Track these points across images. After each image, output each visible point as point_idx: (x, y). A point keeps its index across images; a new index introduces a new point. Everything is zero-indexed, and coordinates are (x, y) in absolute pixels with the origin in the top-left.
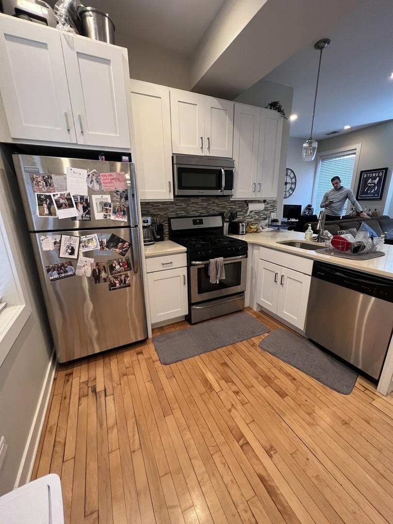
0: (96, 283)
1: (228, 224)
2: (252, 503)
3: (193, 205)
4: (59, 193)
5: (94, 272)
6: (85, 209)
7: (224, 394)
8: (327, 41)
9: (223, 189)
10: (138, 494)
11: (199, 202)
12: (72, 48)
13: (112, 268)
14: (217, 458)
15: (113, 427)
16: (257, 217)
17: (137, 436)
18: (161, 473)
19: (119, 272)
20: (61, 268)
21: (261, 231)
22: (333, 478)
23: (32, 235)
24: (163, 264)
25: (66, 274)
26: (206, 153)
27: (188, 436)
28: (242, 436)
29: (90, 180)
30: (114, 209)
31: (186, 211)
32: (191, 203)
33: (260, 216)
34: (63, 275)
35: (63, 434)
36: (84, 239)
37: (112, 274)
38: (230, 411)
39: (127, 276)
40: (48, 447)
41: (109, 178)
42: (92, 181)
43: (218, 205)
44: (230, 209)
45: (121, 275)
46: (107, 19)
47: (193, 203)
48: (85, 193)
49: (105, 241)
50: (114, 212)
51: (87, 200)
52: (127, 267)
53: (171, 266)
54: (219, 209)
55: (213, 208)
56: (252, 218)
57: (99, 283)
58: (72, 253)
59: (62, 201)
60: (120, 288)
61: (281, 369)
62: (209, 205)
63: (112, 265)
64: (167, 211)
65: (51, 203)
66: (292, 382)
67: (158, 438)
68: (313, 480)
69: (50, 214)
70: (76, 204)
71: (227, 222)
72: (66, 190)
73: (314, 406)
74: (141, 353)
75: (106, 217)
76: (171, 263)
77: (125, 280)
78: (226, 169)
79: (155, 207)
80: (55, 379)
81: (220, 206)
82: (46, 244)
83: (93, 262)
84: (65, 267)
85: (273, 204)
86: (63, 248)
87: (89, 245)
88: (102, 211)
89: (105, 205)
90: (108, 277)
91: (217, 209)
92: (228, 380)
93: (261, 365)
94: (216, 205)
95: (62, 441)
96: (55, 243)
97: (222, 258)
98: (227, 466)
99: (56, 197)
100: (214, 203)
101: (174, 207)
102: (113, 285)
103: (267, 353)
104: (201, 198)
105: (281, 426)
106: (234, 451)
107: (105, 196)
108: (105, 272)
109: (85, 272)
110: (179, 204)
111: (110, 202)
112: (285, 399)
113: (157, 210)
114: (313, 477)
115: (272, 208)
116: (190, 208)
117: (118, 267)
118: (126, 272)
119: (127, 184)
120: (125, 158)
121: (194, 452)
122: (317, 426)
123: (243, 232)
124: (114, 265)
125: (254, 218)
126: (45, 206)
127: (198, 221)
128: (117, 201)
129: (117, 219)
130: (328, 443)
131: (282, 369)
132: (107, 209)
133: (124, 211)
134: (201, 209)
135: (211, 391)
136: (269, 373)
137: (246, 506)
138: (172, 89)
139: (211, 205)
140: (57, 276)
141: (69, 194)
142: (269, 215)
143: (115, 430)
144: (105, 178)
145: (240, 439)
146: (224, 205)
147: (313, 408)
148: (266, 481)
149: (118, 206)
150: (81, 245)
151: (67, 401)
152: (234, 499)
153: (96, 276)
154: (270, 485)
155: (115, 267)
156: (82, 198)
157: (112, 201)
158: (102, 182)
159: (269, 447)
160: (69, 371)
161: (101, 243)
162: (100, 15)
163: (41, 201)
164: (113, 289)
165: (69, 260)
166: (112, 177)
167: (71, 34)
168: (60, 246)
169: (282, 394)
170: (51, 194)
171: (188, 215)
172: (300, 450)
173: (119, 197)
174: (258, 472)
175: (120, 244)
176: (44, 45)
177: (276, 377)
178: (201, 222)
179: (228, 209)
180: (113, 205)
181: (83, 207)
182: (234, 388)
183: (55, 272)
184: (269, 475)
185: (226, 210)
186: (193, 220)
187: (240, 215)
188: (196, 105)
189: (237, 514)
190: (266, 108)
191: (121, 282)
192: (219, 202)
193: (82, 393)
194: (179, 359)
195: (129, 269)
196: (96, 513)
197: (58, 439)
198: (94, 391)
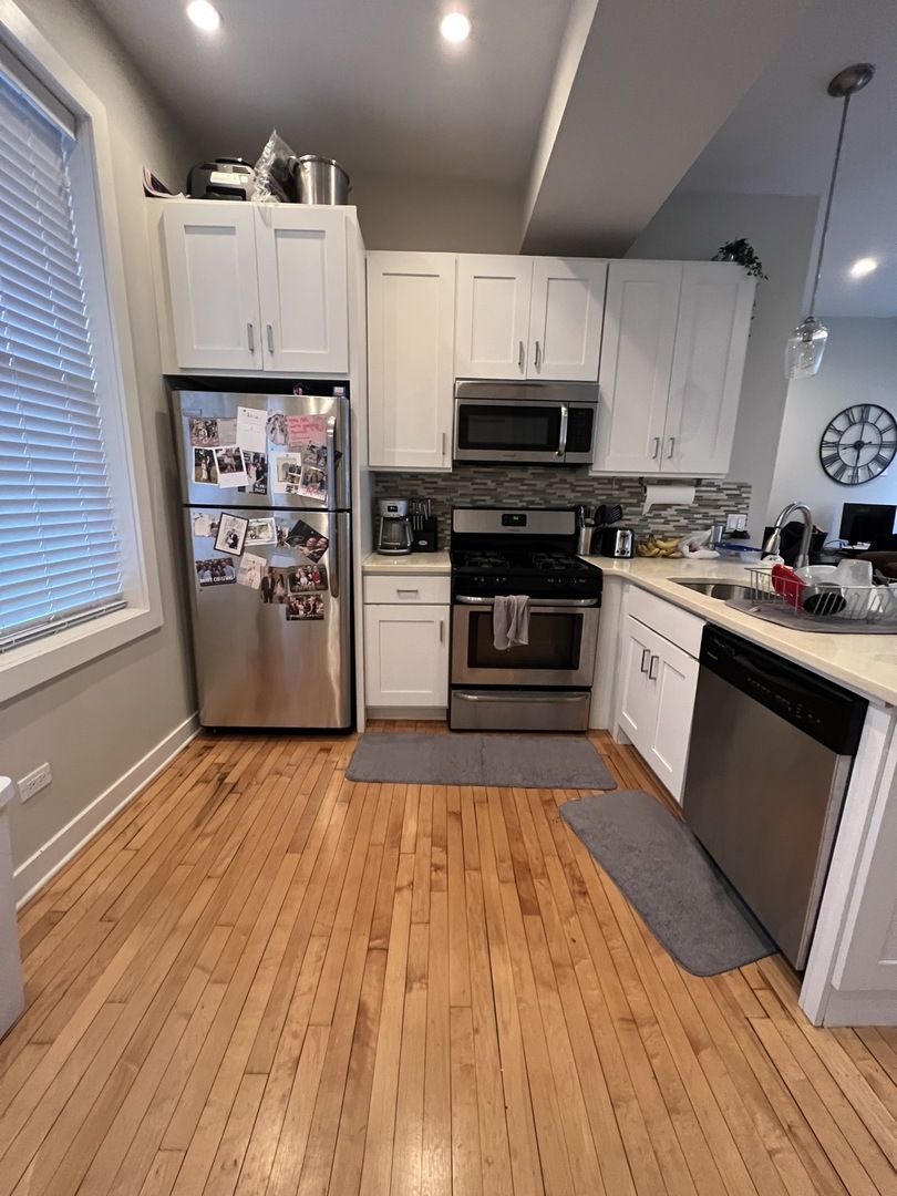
0: (266, 602)
1: (591, 530)
2: (315, 1033)
3: (513, 484)
4: (224, 448)
5: (264, 581)
6: (259, 474)
7: (412, 861)
8: (865, 71)
9: (562, 449)
10: (173, 930)
11: (528, 480)
12: (267, 225)
13: (294, 580)
14: (315, 946)
15: (208, 835)
16: (684, 522)
17: (228, 860)
18: (222, 920)
19: (306, 590)
20: (216, 567)
21: (683, 557)
22: (500, 1089)
23: (185, 509)
24: (398, 591)
25: (223, 579)
26: (532, 374)
27: (299, 892)
28: (386, 935)
29: (271, 427)
30: (306, 477)
31: (496, 498)
32: (507, 479)
33: (693, 521)
34: (218, 579)
35: (148, 815)
36: (254, 524)
37: (292, 591)
38: (399, 889)
39: (318, 600)
40: (121, 825)
41: (302, 423)
42: (274, 429)
43: (573, 488)
44: (605, 497)
45: (308, 597)
46: (333, 168)
47: (512, 480)
48: (261, 450)
49: (286, 531)
50: (305, 483)
51: (263, 459)
52: (321, 584)
53: (415, 598)
54: (576, 497)
55: (559, 493)
56: (667, 522)
57: (271, 602)
58: (234, 545)
59: (227, 460)
60: (306, 618)
61: (569, 867)
62: (550, 485)
63: (294, 575)
64: (453, 495)
65: (212, 463)
66: (573, 897)
67: (255, 876)
68: (456, 1067)
69: (210, 479)
70: (247, 465)
71: (588, 525)
72: (235, 443)
73: (584, 958)
74: (328, 750)
75: (289, 491)
76: (416, 591)
77: (314, 605)
78: (572, 405)
79: (427, 485)
80: (187, 747)
81: (577, 489)
82: (200, 524)
83: (264, 565)
84: (223, 567)
85: (738, 492)
86: (222, 535)
87: (261, 536)
88: (285, 480)
89: (291, 470)
90: (286, 595)
91: (570, 495)
92: (439, 842)
93: (531, 842)
94: (568, 486)
95: (140, 825)
96: (212, 526)
97: (524, 598)
98: (321, 963)
99: (220, 454)
100: (563, 481)
101: (467, 487)
102: (292, 611)
103: (567, 826)
104: (531, 470)
105: (475, 956)
106: (351, 950)
107: (292, 455)
108: (283, 585)
109: (251, 580)
110: (479, 481)
111: (299, 464)
112: (528, 918)
113: (432, 491)
114: (460, 1062)
115: (733, 503)
116: (502, 490)
117: (304, 580)
118: (318, 592)
119: (328, 434)
120: (339, 390)
121: (289, 919)
122: (555, 993)
123: (623, 552)
124: (298, 576)
125: (672, 524)
126: (204, 466)
127: (515, 518)
128: (311, 464)
129: (308, 495)
130: (550, 1032)
131: (574, 865)
132: (293, 477)
133: (322, 482)
134: (530, 493)
135: (392, 847)
136: (535, 861)
137: (301, 1030)
138: (462, 257)
139: (555, 486)
140: (209, 579)
141: (238, 450)
142: (724, 519)
143: (208, 841)
144: (295, 423)
145: (377, 938)
146: (591, 489)
147: (575, 960)
148: (366, 1016)
149: (312, 473)
150: (249, 533)
151: (181, 779)
152: (292, 1011)
153: (267, 591)
154: (367, 1027)
155: (299, 580)
156: (256, 456)
157: (303, 462)
158: (289, 430)
159: (418, 974)
160: (211, 743)
161: (280, 533)
162: (322, 164)
163: (199, 458)
164: (293, 619)
165: (228, 556)
166: (306, 423)
167: (271, 205)
168: (218, 532)
169: (528, 907)
170: (213, 449)
171: (498, 505)
172: (476, 1010)
173: (315, 457)
174: (364, 998)
175: (311, 539)
176: (230, 230)
177: (545, 875)
178: (522, 521)
179: (600, 498)
180: (305, 469)
181: (257, 471)
182: (439, 858)
183: (208, 572)
184: (379, 1012)
185: (593, 501)
186: (504, 515)
187: (631, 514)
188: (514, 278)
189: (279, 1031)
190: (714, 259)
191: (307, 608)
192: (577, 480)
193: (204, 777)
194: (381, 778)
195: (322, 586)
196: (113, 924)
197: (136, 821)
198: (221, 780)
